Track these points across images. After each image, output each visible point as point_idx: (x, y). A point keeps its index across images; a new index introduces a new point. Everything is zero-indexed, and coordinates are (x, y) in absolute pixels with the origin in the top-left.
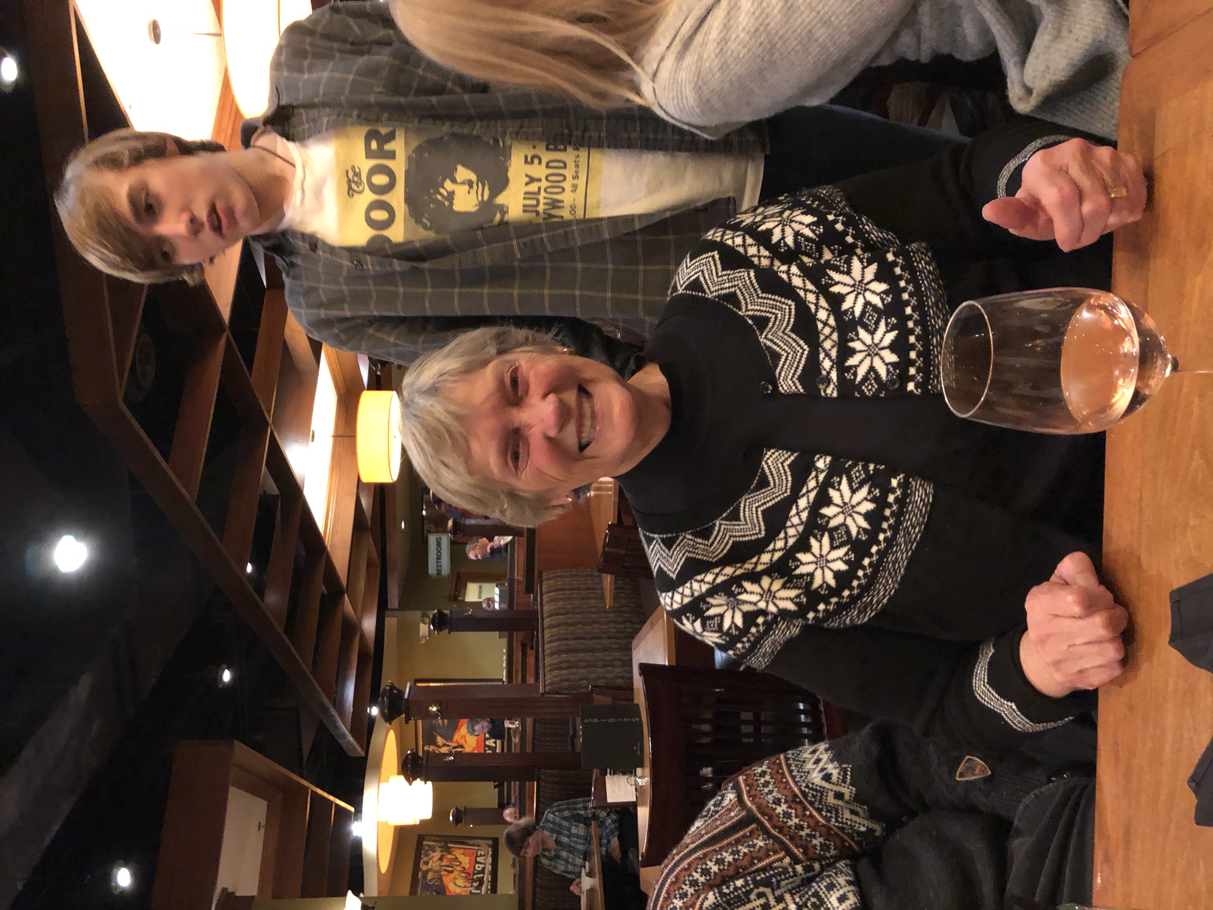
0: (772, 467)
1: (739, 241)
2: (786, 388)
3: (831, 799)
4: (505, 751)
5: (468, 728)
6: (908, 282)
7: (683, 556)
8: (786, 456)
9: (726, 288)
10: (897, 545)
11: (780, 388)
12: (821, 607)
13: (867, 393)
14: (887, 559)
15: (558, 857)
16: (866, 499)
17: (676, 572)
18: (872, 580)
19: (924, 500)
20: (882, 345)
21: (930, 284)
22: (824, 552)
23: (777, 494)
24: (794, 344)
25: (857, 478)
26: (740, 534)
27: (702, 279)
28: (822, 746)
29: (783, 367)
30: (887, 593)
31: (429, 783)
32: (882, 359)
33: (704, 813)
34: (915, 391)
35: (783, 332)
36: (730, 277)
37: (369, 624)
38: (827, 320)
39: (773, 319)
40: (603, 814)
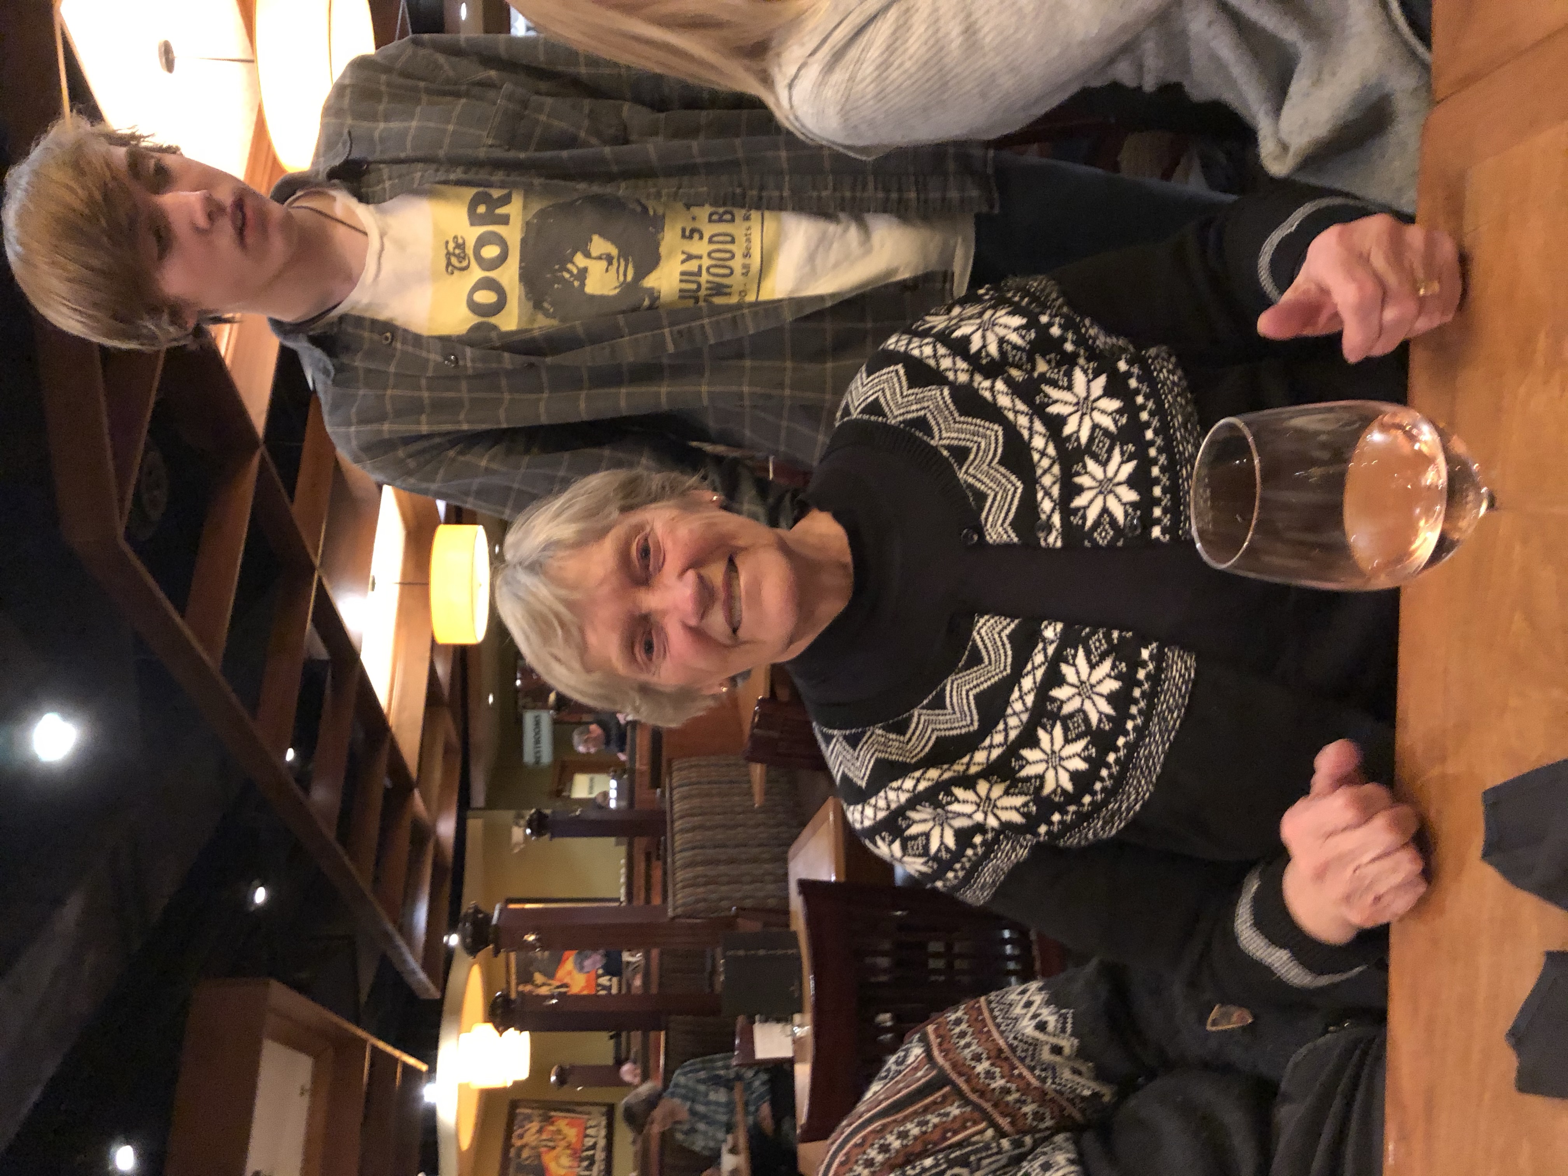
0: (986, 638)
1: (928, 351)
2: (995, 537)
3: (1046, 1055)
4: (624, 991)
5: (575, 963)
6: (1147, 397)
7: (871, 757)
8: (1005, 623)
9: (913, 411)
10: (1150, 735)
11: (988, 537)
12: (1056, 817)
13: (1101, 542)
14: (1138, 753)
15: (693, 1131)
16: (1109, 676)
17: (866, 778)
18: (1119, 780)
19: (1184, 675)
20: (1116, 480)
21: (1175, 400)
22: (1057, 747)
23: (994, 673)
24: (1004, 481)
25: (1096, 649)
26: (945, 726)
27: (882, 400)
28: (1034, 986)
29: (990, 510)
30: (1140, 798)
31: (526, 1034)
32: (1117, 497)
33: (883, 1074)
34: (1162, 538)
35: (989, 465)
36: (918, 397)
37: (446, 828)
38: (1045, 448)
39: (974, 449)
40: (750, 1074)
